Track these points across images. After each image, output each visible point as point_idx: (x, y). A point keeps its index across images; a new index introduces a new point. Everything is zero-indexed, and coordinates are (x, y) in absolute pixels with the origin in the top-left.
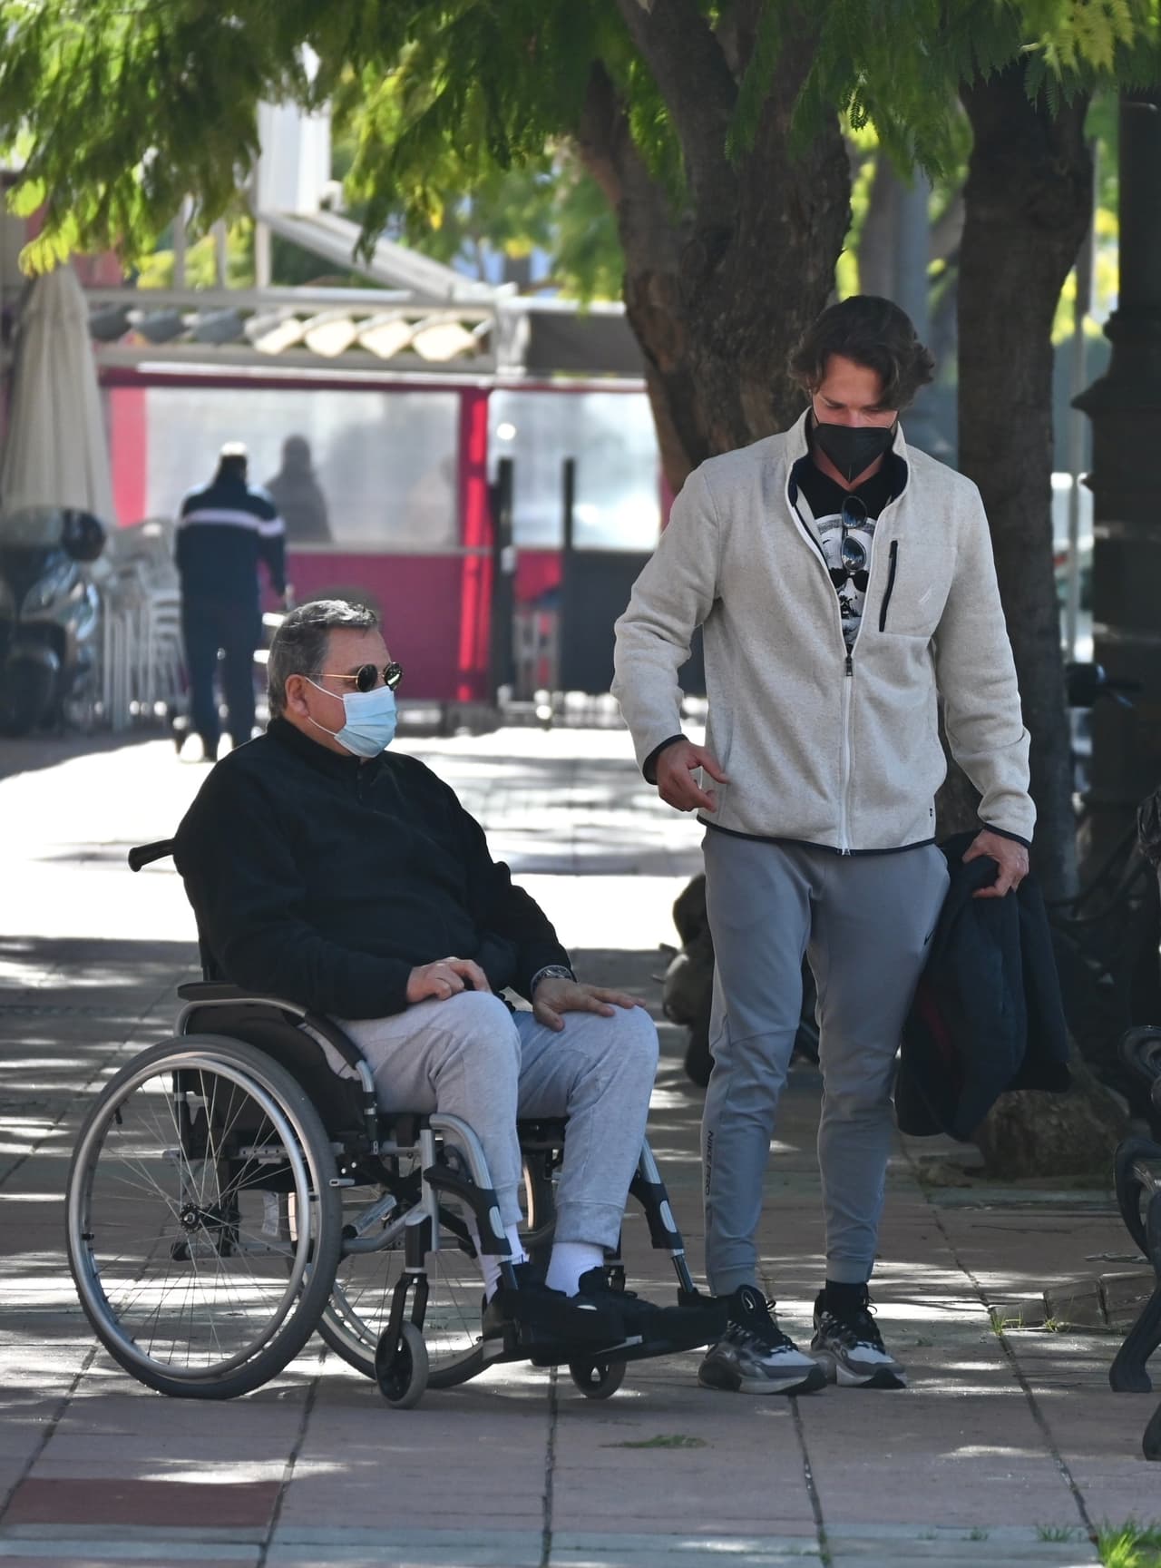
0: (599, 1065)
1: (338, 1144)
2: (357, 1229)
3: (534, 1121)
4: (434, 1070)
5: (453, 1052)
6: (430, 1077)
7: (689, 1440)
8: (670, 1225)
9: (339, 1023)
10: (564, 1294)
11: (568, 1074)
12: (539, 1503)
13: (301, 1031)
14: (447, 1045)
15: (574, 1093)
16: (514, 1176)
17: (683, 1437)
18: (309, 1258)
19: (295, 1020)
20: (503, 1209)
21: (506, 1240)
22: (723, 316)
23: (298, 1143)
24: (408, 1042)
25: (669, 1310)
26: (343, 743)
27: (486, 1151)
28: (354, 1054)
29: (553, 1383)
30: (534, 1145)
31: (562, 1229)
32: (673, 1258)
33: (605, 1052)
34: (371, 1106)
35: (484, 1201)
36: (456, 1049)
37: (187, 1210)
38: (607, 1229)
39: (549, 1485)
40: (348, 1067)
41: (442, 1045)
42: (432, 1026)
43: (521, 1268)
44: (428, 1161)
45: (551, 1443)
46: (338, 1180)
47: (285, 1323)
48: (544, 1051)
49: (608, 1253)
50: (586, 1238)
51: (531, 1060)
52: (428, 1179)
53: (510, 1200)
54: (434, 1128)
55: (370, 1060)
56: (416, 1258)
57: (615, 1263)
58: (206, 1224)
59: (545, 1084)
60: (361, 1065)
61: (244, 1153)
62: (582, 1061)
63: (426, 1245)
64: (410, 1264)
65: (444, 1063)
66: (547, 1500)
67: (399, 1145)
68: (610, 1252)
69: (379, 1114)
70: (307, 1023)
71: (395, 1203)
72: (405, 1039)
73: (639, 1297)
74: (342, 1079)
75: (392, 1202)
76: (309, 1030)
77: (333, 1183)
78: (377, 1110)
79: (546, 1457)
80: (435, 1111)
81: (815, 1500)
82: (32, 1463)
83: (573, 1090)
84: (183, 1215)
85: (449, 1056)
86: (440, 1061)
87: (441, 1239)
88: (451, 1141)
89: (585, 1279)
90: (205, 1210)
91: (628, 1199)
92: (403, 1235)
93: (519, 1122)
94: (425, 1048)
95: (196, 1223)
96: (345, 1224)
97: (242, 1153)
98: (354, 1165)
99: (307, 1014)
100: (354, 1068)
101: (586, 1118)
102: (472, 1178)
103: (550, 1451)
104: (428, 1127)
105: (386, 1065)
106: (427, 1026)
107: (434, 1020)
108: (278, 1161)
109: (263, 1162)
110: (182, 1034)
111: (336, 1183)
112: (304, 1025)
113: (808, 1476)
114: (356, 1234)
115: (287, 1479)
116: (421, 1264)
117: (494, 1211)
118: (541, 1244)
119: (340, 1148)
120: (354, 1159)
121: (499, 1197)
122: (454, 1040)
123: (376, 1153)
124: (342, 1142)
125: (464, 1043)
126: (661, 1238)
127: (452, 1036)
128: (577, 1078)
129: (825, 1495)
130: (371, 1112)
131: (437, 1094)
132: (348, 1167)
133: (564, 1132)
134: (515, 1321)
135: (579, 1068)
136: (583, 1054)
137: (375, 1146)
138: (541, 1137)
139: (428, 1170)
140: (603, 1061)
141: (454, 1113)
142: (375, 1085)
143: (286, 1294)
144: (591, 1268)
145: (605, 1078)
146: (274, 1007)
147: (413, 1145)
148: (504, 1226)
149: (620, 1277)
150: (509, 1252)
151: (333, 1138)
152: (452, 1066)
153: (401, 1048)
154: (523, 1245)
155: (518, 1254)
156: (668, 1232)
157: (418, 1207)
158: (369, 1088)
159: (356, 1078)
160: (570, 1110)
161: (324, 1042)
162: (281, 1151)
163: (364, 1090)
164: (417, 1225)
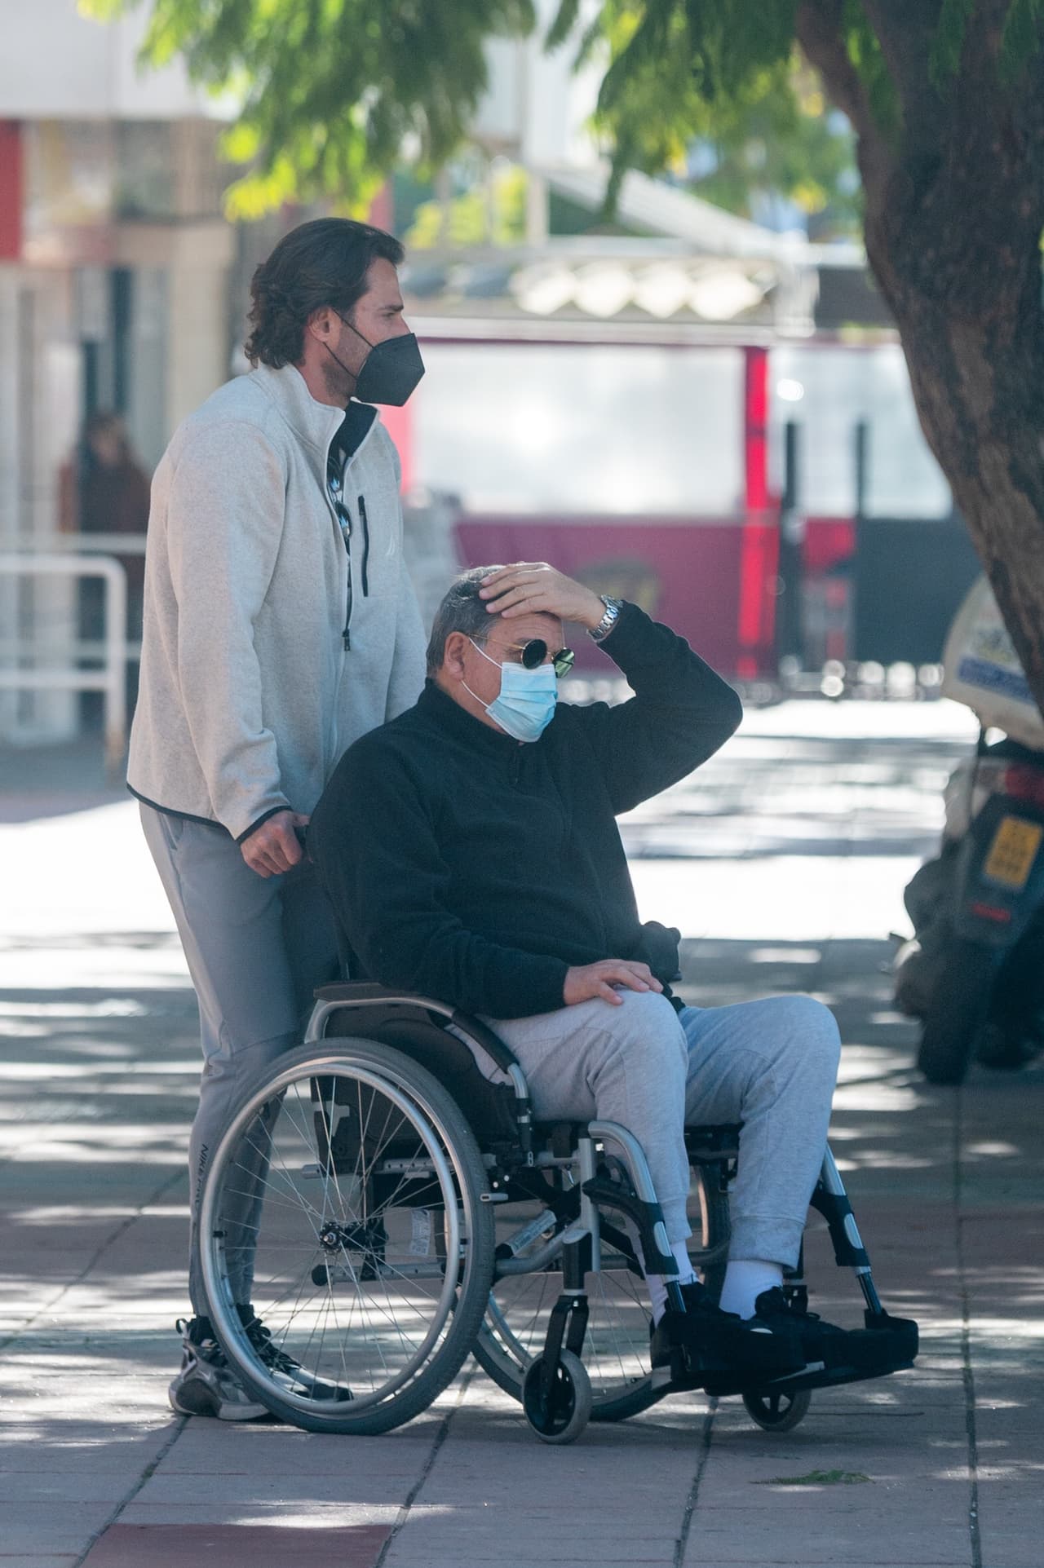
0: (774, 1066)
1: (490, 1155)
2: (513, 1248)
3: (704, 1129)
4: (592, 1074)
5: (613, 1053)
6: (589, 1081)
7: (848, 1474)
8: (856, 1239)
9: (490, 1023)
10: (737, 1316)
11: (741, 1076)
12: (670, 1547)
13: (449, 1032)
14: (606, 1046)
15: (748, 1096)
16: (681, 1188)
17: (842, 1473)
18: (460, 1278)
19: (439, 1020)
20: (669, 1224)
21: (672, 1260)
22: (931, 254)
23: (446, 1153)
24: (564, 1043)
25: (855, 1332)
26: (494, 717)
27: (650, 1162)
28: (505, 1056)
29: (712, 1412)
30: (705, 1154)
31: (737, 1246)
32: (858, 1276)
33: (781, 1052)
34: (526, 1113)
35: (648, 1215)
36: (616, 1049)
37: (329, 1229)
38: (786, 1245)
39: (686, 1527)
40: (500, 1071)
41: (600, 1046)
42: (589, 1025)
43: (691, 1290)
44: (587, 1173)
45: (696, 1481)
46: (490, 1195)
47: (436, 1349)
48: (714, 1052)
49: (787, 1272)
50: (763, 1255)
51: (700, 1062)
52: (586, 1193)
53: (677, 1216)
54: (593, 1137)
55: (522, 1062)
56: (575, 1278)
57: (796, 1282)
58: (346, 1246)
59: (717, 1086)
60: (513, 1068)
61: (389, 1166)
62: (757, 1061)
63: (586, 1265)
64: (568, 1285)
65: (602, 1066)
66: (680, 1544)
67: (555, 1156)
68: (790, 1271)
69: (534, 1122)
70: (455, 1023)
71: (554, 1219)
72: (560, 1040)
73: (821, 1319)
74: (493, 1085)
75: (552, 1218)
76: (457, 1031)
77: (484, 1198)
78: (532, 1117)
79: (689, 1495)
80: (594, 1118)
81: (976, 1541)
82: (123, 1506)
83: (747, 1093)
84: (324, 1233)
85: (609, 1057)
86: (599, 1063)
87: (603, 1258)
88: (613, 1150)
89: (763, 1300)
90: (348, 1231)
91: (809, 1214)
92: (561, 1254)
93: (687, 1129)
94: (582, 1050)
95: (336, 1244)
96: (498, 1242)
97: (386, 1167)
98: (507, 1178)
99: (454, 1014)
100: (506, 1072)
101: (761, 1124)
102: (634, 1190)
103: (695, 1489)
104: (588, 1135)
105: (540, 1070)
106: (584, 1025)
107: (590, 1019)
108: (426, 1175)
109: (410, 1176)
110: (321, 1038)
111: (487, 1197)
112: (452, 1026)
113: (973, 1515)
114: (512, 1254)
115: (400, 1522)
116: (581, 1286)
117: (658, 1227)
118: (714, 1264)
119: (492, 1159)
120: (507, 1171)
121: (665, 1212)
122: (613, 1040)
123: (531, 1165)
124: (493, 1153)
125: (625, 1044)
126: (847, 1255)
127: (609, 1038)
128: (750, 1081)
129: (988, 1535)
130: (525, 1119)
131: (596, 1099)
132: (501, 1180)
133: (738, 1139)
134: (683, 1346)
135: (753, 1069)
136: (757, 1054)
137: (530, 1157)
138: (715, 1146)
139: (586, 1184)
140: (779, 1061)
141: (615, 1120)
142: (529, 1091)
143: (436, 1318)
144: (768, 1288)
145: (780, 1080)
146: (418, 1007)
147: (571, 1156)
148: (670, 1243)
149: (803, 1299)
150: (676, 1271)
151: (484, 1148)
152: (611, 1070)
153: (556, 1050)
154: (693, 1264)
155: (687, 1273)
156: (853, 1247)
157: (577, 1224)
158: (522, 1093)
159: (508, 1083)
160: (744, 1115)
161: (472, 1044)
162: (428, 1165)
163: (517, 1096)
164: (575, 1243)
